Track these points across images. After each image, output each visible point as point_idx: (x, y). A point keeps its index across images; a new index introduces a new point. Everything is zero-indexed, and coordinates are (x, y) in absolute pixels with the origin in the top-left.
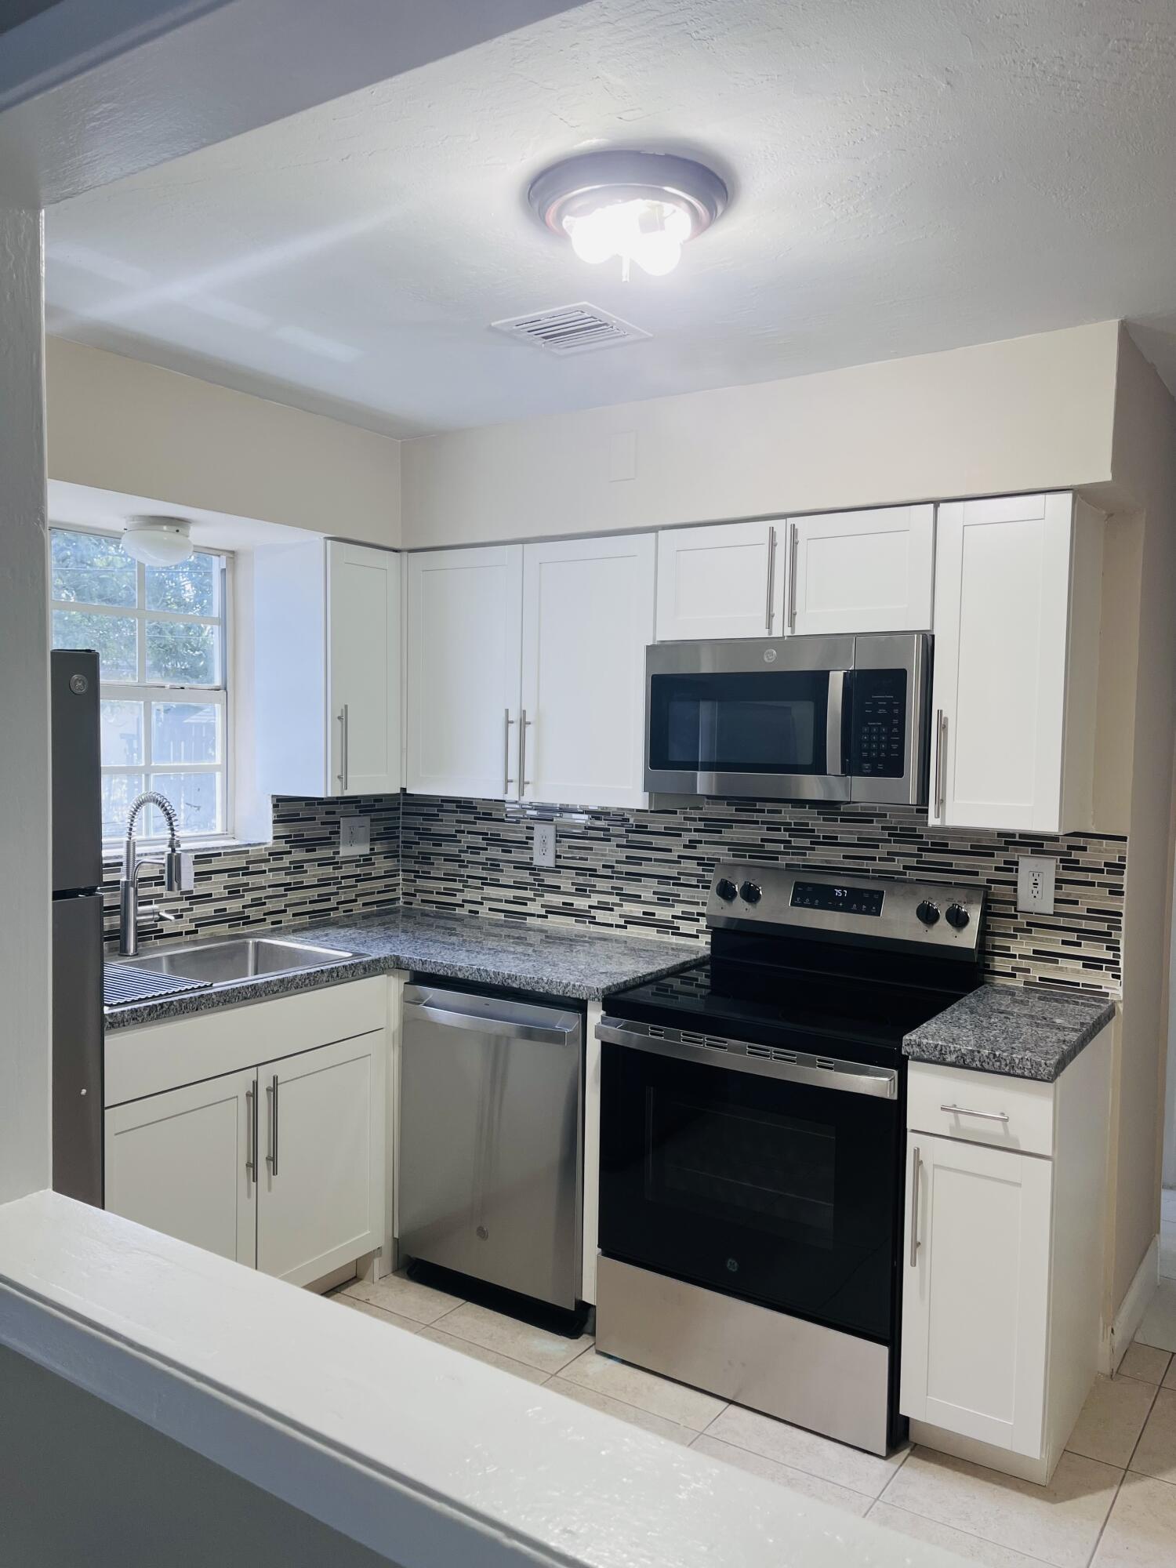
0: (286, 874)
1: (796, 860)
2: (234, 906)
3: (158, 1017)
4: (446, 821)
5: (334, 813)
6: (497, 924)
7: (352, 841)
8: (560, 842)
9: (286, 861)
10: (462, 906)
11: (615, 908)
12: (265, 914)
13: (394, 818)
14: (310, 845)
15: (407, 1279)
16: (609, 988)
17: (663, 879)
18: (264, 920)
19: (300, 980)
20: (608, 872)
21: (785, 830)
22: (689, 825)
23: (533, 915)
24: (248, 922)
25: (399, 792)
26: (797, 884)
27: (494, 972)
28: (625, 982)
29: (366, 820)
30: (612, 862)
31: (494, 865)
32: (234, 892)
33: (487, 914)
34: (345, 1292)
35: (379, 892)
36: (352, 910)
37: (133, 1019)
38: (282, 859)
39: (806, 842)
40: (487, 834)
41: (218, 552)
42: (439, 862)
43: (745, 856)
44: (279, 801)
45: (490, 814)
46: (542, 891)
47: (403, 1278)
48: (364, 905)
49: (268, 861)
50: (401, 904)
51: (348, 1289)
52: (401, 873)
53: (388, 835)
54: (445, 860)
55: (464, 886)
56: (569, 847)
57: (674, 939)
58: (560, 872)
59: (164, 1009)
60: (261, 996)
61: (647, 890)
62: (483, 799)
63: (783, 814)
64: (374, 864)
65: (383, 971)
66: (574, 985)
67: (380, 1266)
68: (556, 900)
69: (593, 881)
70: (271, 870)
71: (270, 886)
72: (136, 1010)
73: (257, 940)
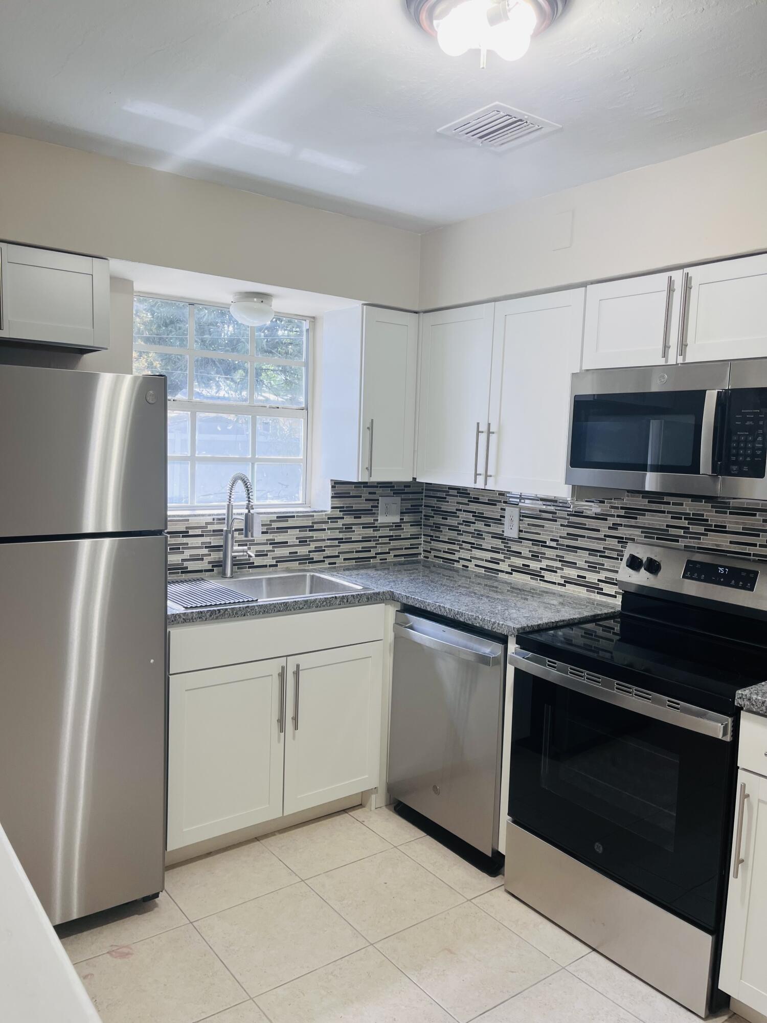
0: (340, 532)
1: (693, 543)
2: (303, 551)
3: (217, 618)
4: (451, 502)
5: (375, 493)
6: (478, 576)
7: (387, 513)
8: (522, 520)
9: (340, 523)
10: (459, 562)
11: (558, 571)
12: (324, 558)
13: (419, 499)
14: (357, 513)
15: (393, 812)
16: (523, 628)
17: (592, 552)
18: (324, 561)
19: (319, 602)
20: (554, 544)
21: (685, 519)
22: (613, 512)
23: (502, 571)
24: (312, 561)
25: (412, 480)
26: (689, 562)
27: (449, 608)
28: (538, 625)
29: (398, 499)
30: (557, 537)
31: (479, 535)
32: (303, 542)
33: (474, 568)
34: (350, 813)
35: (406, 549)
36: (386, 559)
37: (200, 618)
38: (337, 522)
39: (701, 529)
40: (475, 512)
41: (304, 318)
42: (445, 530)
43: (653, 538)
44: (336, 484)
45: (478, 499)
46: (509, 555)
47: (391, 810)
48: (395, 556)
49: (327, 522)
50: (422, 558)
51: (354, 812)
52: (422, 536)
53: (414, 510)
54: (449, 529)
55: (460, 548)
56: (528, 524)
57: (599, 598)
58: (521, 542)
59: (221, 613)
60: (291, 610)
61: (581, 558)
62: (474, 488)
63: (684, 506)
64: (403, 529)
65: (382, 601)
66: (499, 624)
67: (378, 800)
68: (518, 562)
69: (544, 550)
70: (329, 529)
71: (328, 539)
72: (201, 612)
73: (312, 574)
